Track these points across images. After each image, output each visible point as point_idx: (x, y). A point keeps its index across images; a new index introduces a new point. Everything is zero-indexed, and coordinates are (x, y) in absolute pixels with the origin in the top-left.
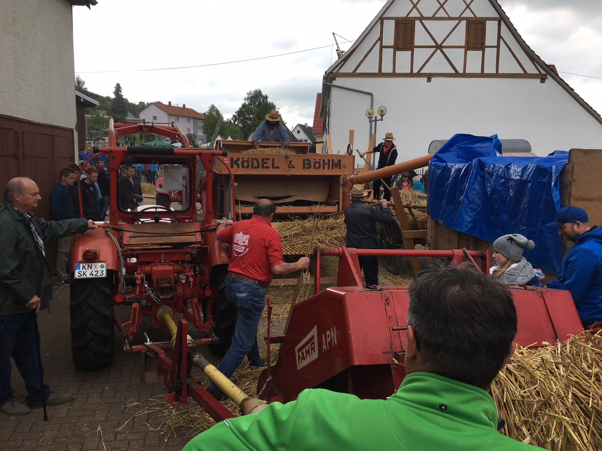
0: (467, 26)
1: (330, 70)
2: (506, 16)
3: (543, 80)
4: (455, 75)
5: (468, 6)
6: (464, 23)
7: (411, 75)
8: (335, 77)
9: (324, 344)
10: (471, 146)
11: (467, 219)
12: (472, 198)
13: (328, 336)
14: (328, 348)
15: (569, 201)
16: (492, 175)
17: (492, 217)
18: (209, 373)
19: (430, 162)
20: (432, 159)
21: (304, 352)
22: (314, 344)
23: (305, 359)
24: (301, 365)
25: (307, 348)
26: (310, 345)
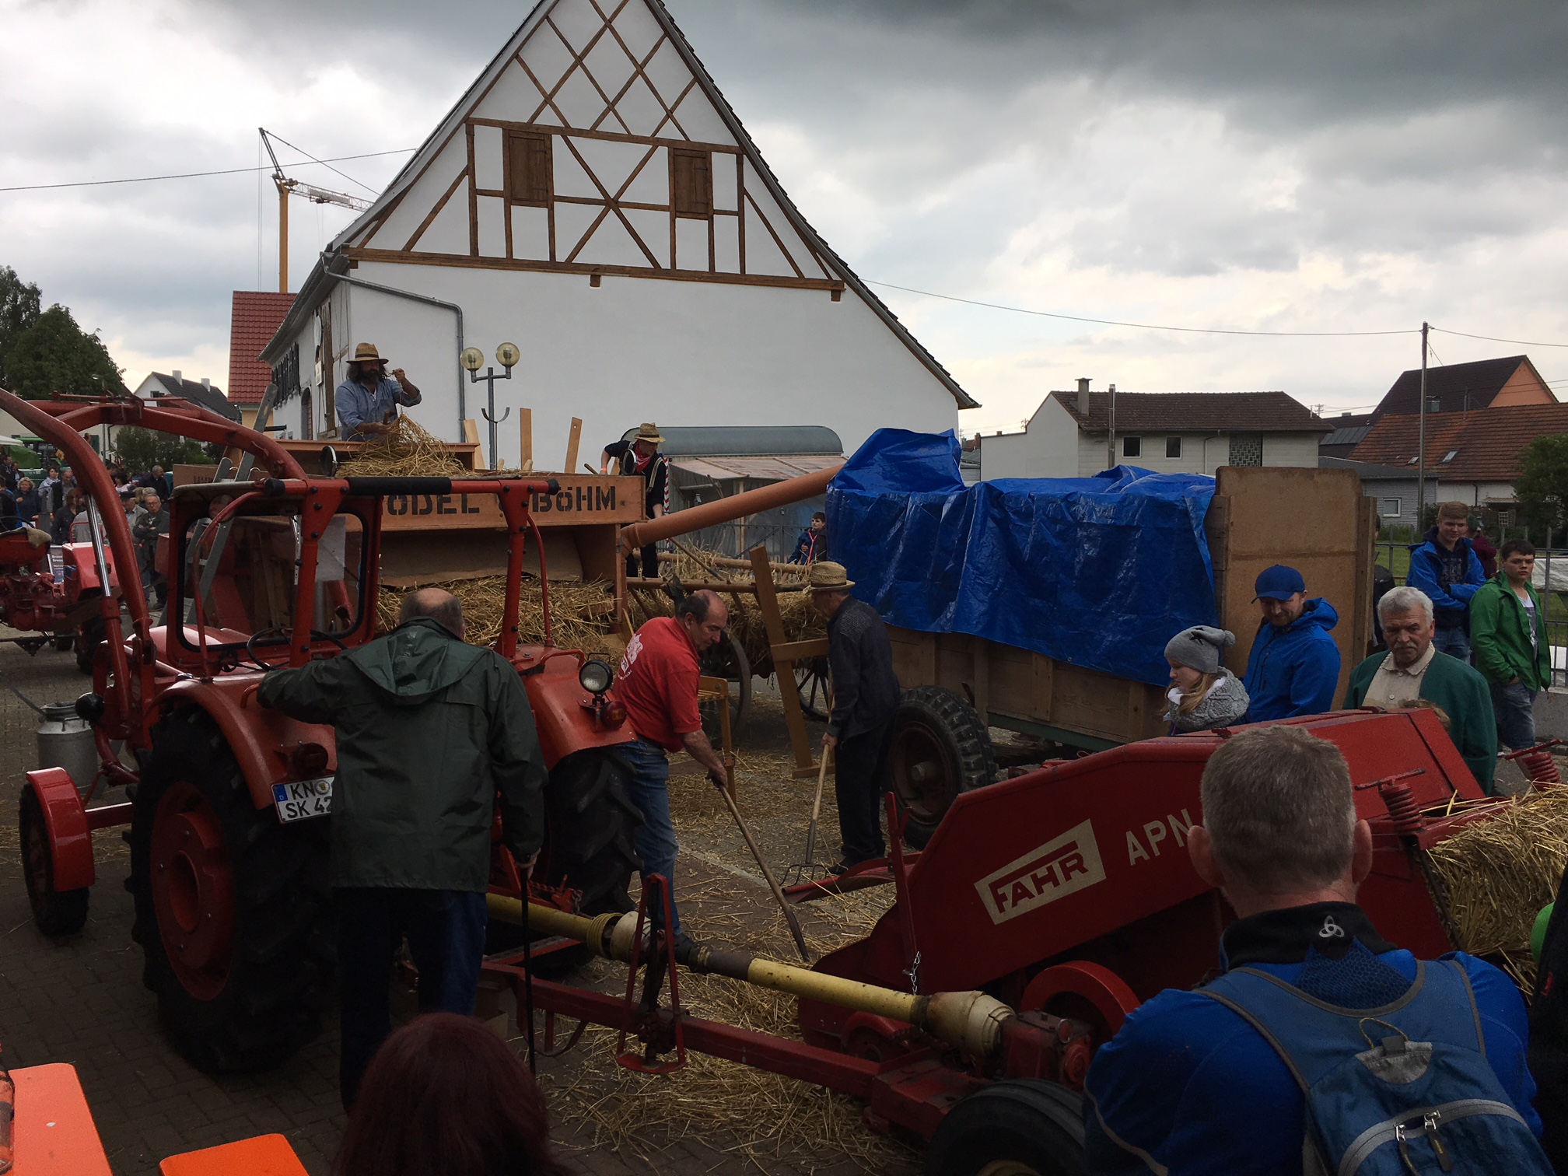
0: (672, 161)
1: (342, 241)
2: (754, 146)
3: (836, 296)
4: (654, 273)
5: (669, 114)
6: (663, 152)
7: (551, 266)
8: (357, 261)
9: (1135, 849)
10: (908, 453)
11: (979, 607)
12: (981, 563)
13: (1156, 831)
14: (1157, 853)
15: (1227, 560)
16: (1027, 516)
17: (1037, 601)
18: (772, 974)
19: (836, 490)
20: (832, 482)
21: (1027, 882)
22: (1079, 857)
23: (1031, 896)
24: (1012, 912)
25: (1042, 872)
26: (1056, 865)
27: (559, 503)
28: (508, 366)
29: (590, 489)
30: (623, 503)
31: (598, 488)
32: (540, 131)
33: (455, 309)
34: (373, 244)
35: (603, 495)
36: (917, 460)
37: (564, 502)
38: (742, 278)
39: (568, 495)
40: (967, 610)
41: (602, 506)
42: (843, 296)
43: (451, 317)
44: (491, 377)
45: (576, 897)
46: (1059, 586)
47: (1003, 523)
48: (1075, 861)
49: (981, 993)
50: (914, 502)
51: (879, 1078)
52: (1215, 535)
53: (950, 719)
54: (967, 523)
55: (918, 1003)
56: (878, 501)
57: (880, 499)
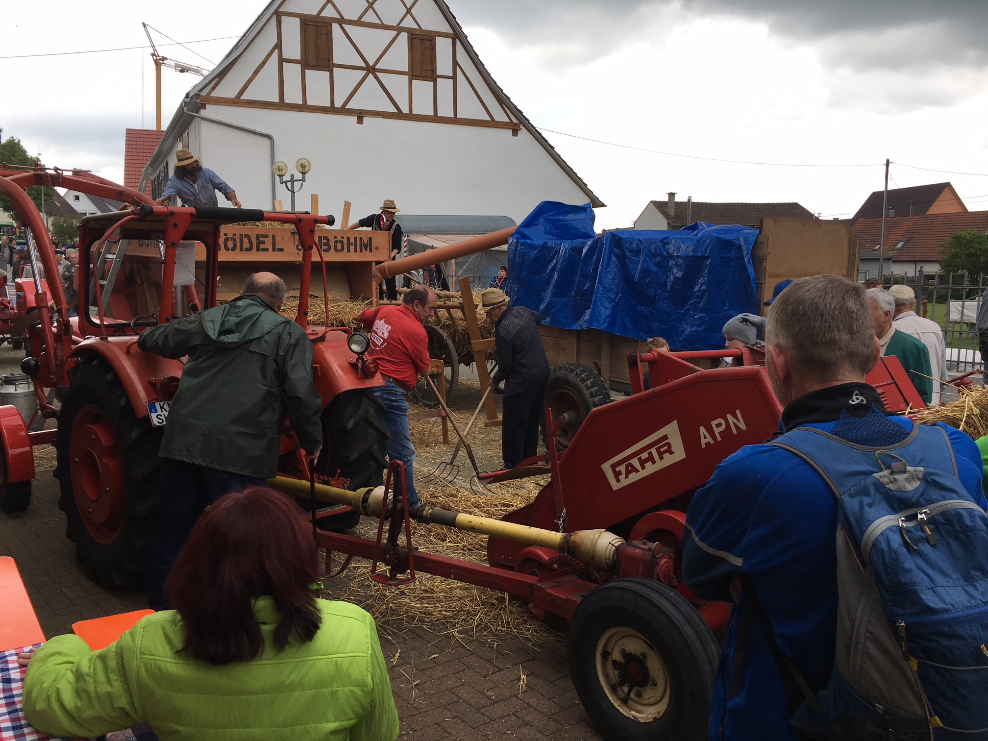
0: (410, 42)
1: (195, 91)
2: (463, 33)
3: (515, 132)
4: (398, 116)
5: (409, 11)
6: (404, 36)
7: (331, 110)
8: (205, 104)
9: (705, 437)
10: (561, 217)
11: (605, 311)
12: (608, 284)
13: (719, 425)
14: (719, 439)
15: (765, 277)
16: (637, 253)
17: (642, 307)
18: (471, 522)
19: (514, 240)
20: (512, 235)
21: (635, 462)
22: (669, 445)
23: (637, 471)
24: (625, 482)
25: (645, 456)
26: (653, 450)
27: (335, 247)
28: (304, 173)
29: (355, 238)
30: (377, 248)
31: (361, 238)
32: (324, 21)
33: (270, 137)
34: (214, 94)
35: (364, 243)
36: (567, 222)
37: (339, 246)
38: (455, 120)
39: (342, 242)
40: (598, 314)
41: (364, 250)
42: (519, 133)
43: (267, 142)
44: (292, 181)
45: (346, 483)
46: (657, 297)
47: (621, 258)
48: (666, 447)
49: (605, 530)
50: (565, 246)
51: (539, 585)
52: (758, 261)
53: (585, 383)
54: (598, 259)
55: (565, 537)
56: (541, 247)
57: (542, 245)
